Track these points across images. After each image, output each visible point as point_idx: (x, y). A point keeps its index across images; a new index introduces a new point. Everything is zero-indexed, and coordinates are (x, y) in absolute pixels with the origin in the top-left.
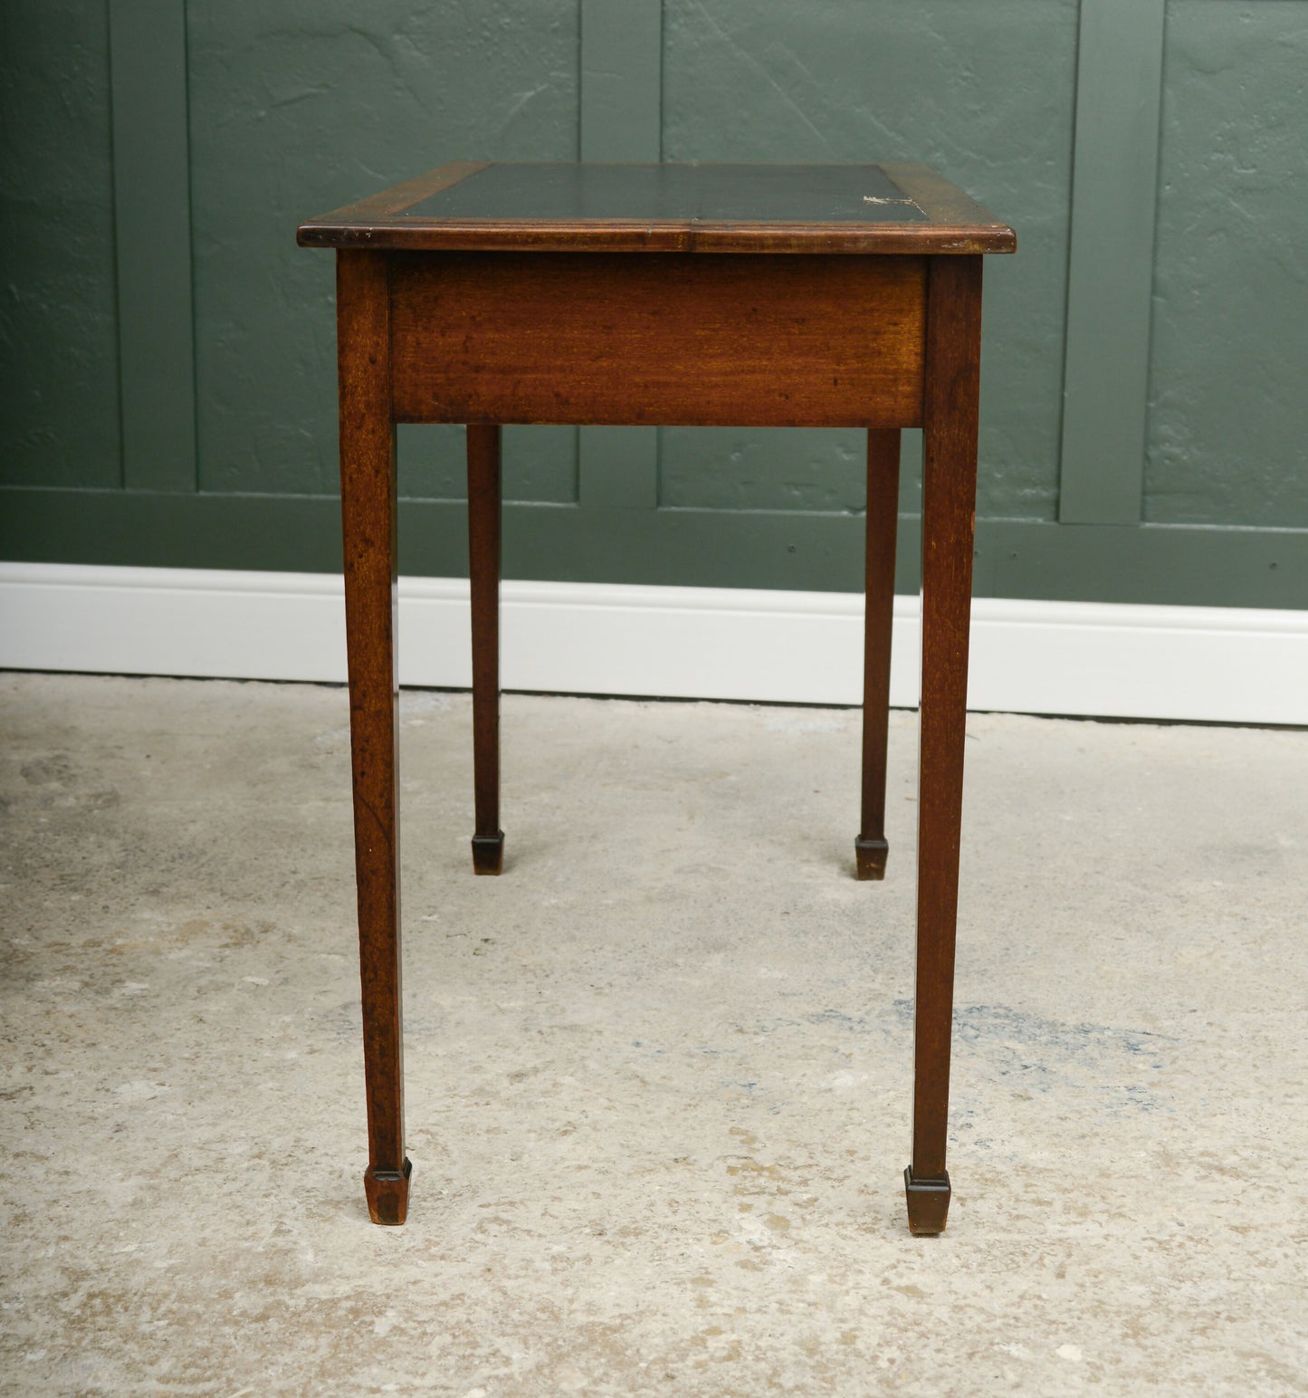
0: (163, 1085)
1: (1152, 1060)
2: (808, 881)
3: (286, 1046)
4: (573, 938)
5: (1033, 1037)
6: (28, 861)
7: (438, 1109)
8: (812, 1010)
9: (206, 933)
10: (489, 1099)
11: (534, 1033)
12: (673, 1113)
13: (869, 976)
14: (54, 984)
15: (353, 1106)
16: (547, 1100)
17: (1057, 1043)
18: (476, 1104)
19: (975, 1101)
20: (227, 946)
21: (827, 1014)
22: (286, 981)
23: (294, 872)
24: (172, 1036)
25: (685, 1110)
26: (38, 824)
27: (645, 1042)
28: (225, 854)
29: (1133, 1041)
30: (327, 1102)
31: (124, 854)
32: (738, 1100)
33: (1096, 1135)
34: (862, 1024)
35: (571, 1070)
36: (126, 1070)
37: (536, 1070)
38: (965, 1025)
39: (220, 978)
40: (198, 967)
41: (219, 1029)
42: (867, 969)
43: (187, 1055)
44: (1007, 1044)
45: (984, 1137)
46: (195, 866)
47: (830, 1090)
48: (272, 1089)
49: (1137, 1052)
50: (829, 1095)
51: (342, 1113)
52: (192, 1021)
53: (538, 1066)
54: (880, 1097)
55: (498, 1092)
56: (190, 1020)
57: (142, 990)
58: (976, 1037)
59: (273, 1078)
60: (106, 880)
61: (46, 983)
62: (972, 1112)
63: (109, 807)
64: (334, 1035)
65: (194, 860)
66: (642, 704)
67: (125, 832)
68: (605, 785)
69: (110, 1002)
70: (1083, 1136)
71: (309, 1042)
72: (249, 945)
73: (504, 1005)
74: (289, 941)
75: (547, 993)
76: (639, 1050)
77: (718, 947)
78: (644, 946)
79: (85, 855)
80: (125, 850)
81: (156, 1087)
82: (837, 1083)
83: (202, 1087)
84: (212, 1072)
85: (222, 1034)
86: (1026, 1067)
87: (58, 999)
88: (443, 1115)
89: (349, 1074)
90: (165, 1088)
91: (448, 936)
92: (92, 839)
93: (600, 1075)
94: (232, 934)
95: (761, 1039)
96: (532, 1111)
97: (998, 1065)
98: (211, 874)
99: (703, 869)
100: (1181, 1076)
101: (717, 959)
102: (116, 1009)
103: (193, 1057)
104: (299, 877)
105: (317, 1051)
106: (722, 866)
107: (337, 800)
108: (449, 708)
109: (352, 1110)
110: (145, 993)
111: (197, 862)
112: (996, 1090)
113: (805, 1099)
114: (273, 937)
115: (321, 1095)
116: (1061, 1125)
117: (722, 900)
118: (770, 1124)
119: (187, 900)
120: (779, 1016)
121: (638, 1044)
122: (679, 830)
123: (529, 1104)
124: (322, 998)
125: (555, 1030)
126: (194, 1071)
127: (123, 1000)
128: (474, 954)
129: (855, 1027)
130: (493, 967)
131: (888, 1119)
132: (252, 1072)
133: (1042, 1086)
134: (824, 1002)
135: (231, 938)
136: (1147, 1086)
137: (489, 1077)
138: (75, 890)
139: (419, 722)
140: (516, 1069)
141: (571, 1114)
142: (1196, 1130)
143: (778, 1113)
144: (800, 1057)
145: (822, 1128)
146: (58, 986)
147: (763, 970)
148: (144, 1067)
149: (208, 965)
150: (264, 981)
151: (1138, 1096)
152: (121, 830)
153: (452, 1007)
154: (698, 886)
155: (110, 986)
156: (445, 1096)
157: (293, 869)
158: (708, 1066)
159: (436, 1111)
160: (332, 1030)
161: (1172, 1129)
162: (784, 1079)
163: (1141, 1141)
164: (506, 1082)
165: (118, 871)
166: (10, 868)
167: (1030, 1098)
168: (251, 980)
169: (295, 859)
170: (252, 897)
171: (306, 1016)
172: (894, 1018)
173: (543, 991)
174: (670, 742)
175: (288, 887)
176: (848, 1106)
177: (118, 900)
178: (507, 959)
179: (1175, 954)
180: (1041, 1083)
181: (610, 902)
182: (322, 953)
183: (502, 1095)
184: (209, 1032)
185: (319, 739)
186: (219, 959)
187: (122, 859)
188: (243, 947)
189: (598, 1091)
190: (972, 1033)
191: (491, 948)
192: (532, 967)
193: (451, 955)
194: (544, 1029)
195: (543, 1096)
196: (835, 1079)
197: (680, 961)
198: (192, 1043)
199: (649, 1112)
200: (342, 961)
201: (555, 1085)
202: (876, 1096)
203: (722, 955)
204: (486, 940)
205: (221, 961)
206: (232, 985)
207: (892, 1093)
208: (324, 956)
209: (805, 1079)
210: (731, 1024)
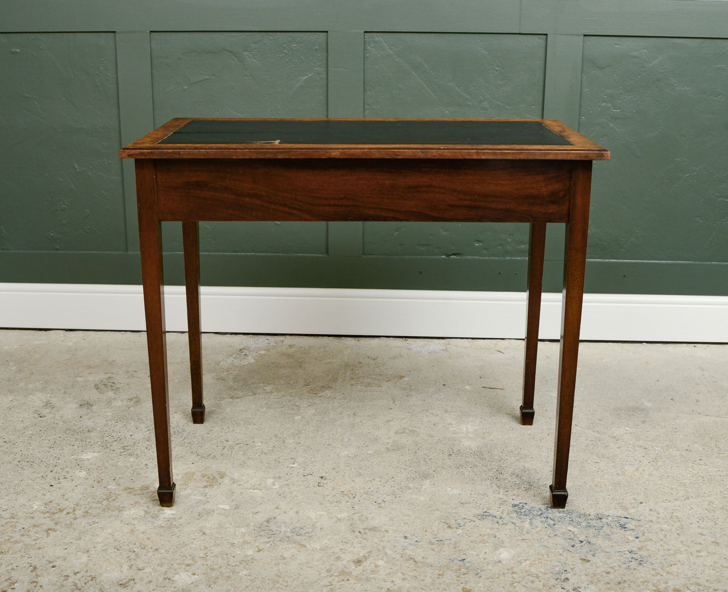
0: (195, 575)
1: (634, 533)
2: (454, 436)
3: (246, 546)
4: (360, 474)
5: (579, 523)
6: (106, 438)
7: (326, 584)
8: (477, 512)
9: (195, 479)
10: (348, 577)
11: (357, 533)
12: (434, 581)
13: (497, 490)
14: (132, 512)
15: (286, 584)
16: (374, 576)
17: (590, 526)
18: (343, 580)
19: (566, 564)
20: (206, 487)
21: (485, 514)
22: (237, 507)
23: (227, 441)
24: (192, 543)
25: (438, 578)
26: (107, 416)
27: (408, 536)
28: (194, 431)
29: (622, 523)
30: (273, 583)
31: (148, 432)
32: (460, 570)
33: (625, 581)
34: (502, 520)
35: (381, 556)
36: (175, 566)
37: (366, 558)
38: (547, 518)
39: (208, 506)
40: (196, 499)
41: (213, 538)
42: (494, 486)
43: (202, 555)
44: (569, 528)
45: (576, 585)
46: (182, 439)
47: (500, 561)
48: (246, 575)
49: (626, 529)
50: (500, 565)
51: (282, 589)
52: (200, 534)
53: (365, 555)
54: (523, 564)
55: (351, 573)
56: (199, 533)
57: (173, 514)
58: (554, 525)
59: (245, 568)
60: (144, 448)
61: (128, 512)
62: (566, 571)
63: (137, 405)
64: (267, 540)
65: (180, 435)
66: (357, 339)
67: (147, 420)
68: (352, 385)
69: (160, 522)
70: (620, 583)
71: (257, 544)
72: (216, 486)
73: (339, 516)
74: (234, 483)
75: (356, 507)
76: (407, 541)
77: (425, 476)
78: (393, 478)
79: (131, 434)
80: (149, 430)
81: (191, 576)
82: (502, 556)
83: (213, 575)
84: (216, 565)
85: (215, 541)
86: (582, 542)
87: (136, 522)
88: (329, 587)
89: (280, 564)
90: (196, 576)
91: (304, 476)
92: (132, 424)
93: (394, 558)
94: (207, 480)
95: (460, 531)
96: (369, 583)
97: (568, 541)
98: (190, 443)
99: (407, 431)
100: (649, 543)
101: (427, 483)
102: (163, 527)
103: (205, 556)
104: (230, 443)
105: (261, 550)
106: (415, 429)
107: (237, 398)
108: (274, 344)
109: (286, 586)
110: (174, 516)
111: (182, 436)
112: (573, 557)
113: (490, 567)
114: (226, 480)
115: (270, 578)
116: (608, 577)
117: (420, 449)
118: (480, 585)
119: (182, 459)
120: (464, 516)
121: (406, 537)
122: (391, 409)
123: (367, 578)
124: (256, 516)
125: (367, 531)
126: (207, 565)
127: (165, 521)
128: (318, 486)
129: (499, 522)
130: (328, 493)
131: (531, 578)
132: (234, 564)
133: (592, 553)
134: (481, 507)
135: (207, 482)
136: (637, 550)
137: (345, 562)
138: (130, 455)
139: (263, 352)
140: (355, 557)
141: (388, 583)
142: (666, 575)
143: (480, 577)
144: (480, 542)
145: (503, 586)
146: (134, 514)
147: (449, 489)
148: (183, 563)
149: (200, 498)
150: (227, 507)
151: (635, 556)
152: (144, 419)
153: (316, 519)
154: (407, 441)
155: (157, 513)
156: (327, 576)
157: (226, 439)
158: (441, 550)
159: (325, 586)
160: (265, 536)
161: (656, 575)
162: (477, 555)
163: (646, 584)
164: (353, 566)
165: (148, 442)
166: (99, 443)
167: (589, 561)
168: (223, 507)
169: (225, 433)
170: (211, 456)
171: (251, 528)
172: (515, 515)
173: (355, 506)
174: (374, 360)
175: (226, 450)
176: (511, 571)
177: (151, 460)
178: (334, 488)
179: (623, 470)
180: (591, 551)
181: (371, 452)
182: (250, 489)
183: (353, 574)
184: (209, 540)
185: (221, 363)
186: (204, 495)
187: (149, 436)
188: (213, 487)
189: (396, 568)
190: (552, 522)
191: (325, 482)
192: (346, 493)
193: (308, 487)
194: (361, 530)
195: (372, 574)
196: (500, 554)
197: (411, 485)
198: (203, 548)
199: (423, 580)
200: (260, 493)
201: (376, 566)
202: (521, 563)
203: (429, 481)
204: (322, 477)
205: (205, 496)
206: (214, 511)
207: (528, 562)
208: (251, 490)
209: (487, 556)
210: (444, 522)
